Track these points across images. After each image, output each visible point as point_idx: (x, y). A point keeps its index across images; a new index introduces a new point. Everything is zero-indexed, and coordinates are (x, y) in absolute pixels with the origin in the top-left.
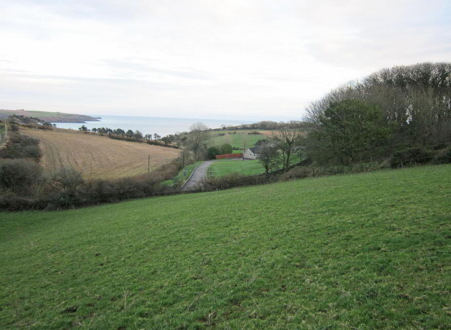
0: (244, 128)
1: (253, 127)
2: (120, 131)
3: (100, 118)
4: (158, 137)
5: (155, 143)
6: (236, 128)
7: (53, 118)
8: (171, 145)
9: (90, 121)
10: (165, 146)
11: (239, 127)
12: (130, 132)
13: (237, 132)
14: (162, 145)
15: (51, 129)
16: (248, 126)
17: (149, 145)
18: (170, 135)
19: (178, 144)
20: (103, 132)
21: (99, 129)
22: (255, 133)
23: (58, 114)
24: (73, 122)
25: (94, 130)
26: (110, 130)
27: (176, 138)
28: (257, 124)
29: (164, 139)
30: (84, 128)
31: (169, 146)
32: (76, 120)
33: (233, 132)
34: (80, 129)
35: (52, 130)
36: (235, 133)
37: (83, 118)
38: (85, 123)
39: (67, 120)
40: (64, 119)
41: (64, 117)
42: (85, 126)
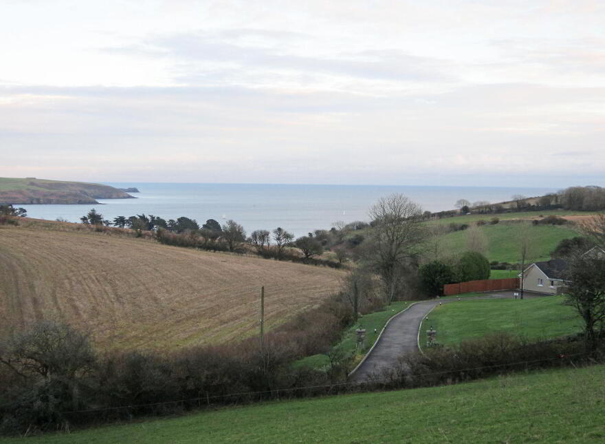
0: (521, 206)
1: (547, 203)
2: (185, 224)
3: (135, 190)
4: (287, 236)
5: (278, 254)
6: (499, 209)
7: (21, 192)
8: (323, 258)
9: (110, 198)
10: (306, 260)
11: (507, 207)
12: (212, 224)
13: (502, 218)
14: (295, 259)
15: (12, 223)
16: (532, 203)
17: (262, 260)
18: (317, 232)
19: (341, 257)
20: (143, 227)
21: (133, 218)
22: (554, 221)
23: (32, 182)
24: (67, 203)
25: (121, 221)
26: (160, 222)
27: (334, 241)
28: (555, 197)
29: (302, 243)
30: (95, 218)
31: (316, 263)
32: (76, 195)
33: (488, 218)
34: (84, 219)
35: (17, 224)
36: (496, 222)
37: (92, 191)
38: (97, 203)
39: (53, 198)
40: (45, 196)
41: (46, 190)
42: (98, 213)
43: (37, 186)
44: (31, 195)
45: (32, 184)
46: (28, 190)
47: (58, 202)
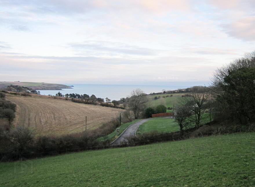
0: (180, 91)
1: (187, 90)
2: (86, 96)
3: (73, 86)
4: (109, 100)
5: (107, 105)
6: (174, 92)
7: (40, 86)
8: (119, 106)
9: (66, 88)
10: (114, 107)
11: (176, 91)
12: (93, 96)
13: (174, 95)
14: (111, 106)
16: (183, 90)
17: (102, 107)
18: (123, 98)
19: (125, 106)
20: (74, 98)
21: (71, 94)
22: (187, 96)
24: (53, 90)
25: (67, 95)
26: (78, 96)
27: (127, 101)
28: (190, 89)
29: (114, 102)
30: (59, 94)
31: (117, 108)
32: (56, 88)
33: (170, 95)
34: (57, 94)
35: (31, 96)
36: (172, 96)
37: (61, 86)
38: (62, 90)
39: (49, 88)
40: (47, 88)
41: (47, 86)
42: (60, 93)
43: (44, 85)
44: (43, 87)
45: (43, 84)
46: (42, 86)
47: (51, 89)
